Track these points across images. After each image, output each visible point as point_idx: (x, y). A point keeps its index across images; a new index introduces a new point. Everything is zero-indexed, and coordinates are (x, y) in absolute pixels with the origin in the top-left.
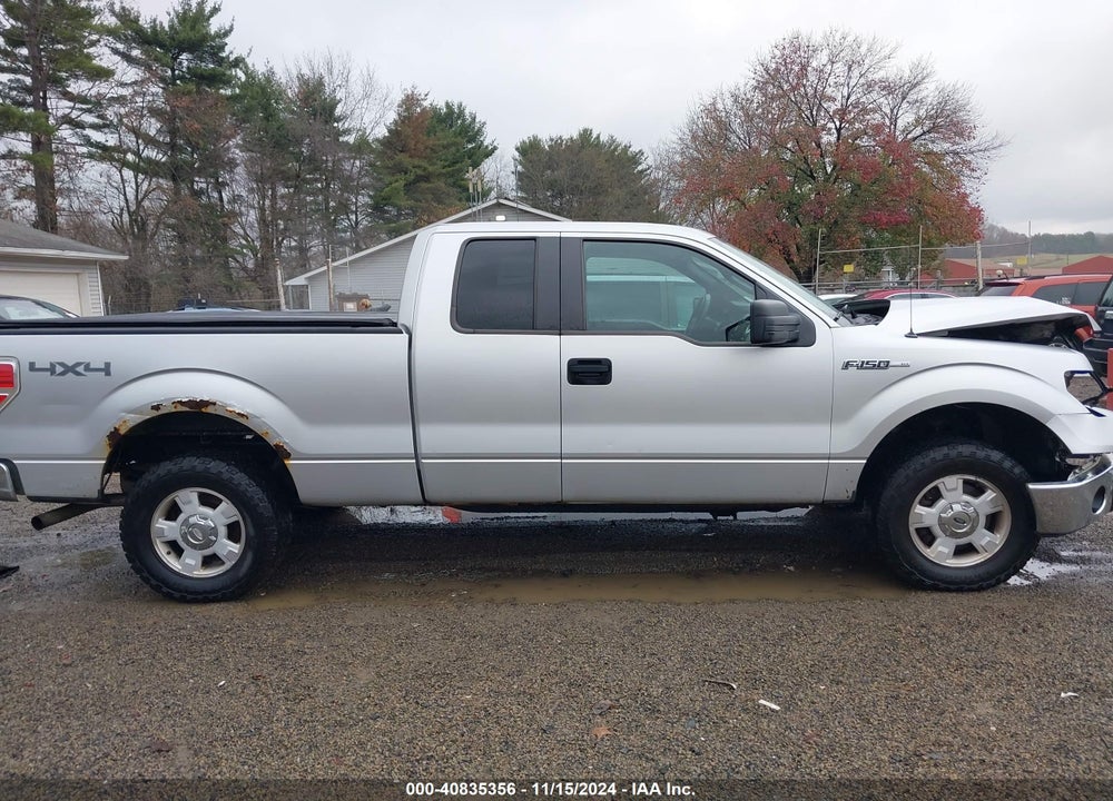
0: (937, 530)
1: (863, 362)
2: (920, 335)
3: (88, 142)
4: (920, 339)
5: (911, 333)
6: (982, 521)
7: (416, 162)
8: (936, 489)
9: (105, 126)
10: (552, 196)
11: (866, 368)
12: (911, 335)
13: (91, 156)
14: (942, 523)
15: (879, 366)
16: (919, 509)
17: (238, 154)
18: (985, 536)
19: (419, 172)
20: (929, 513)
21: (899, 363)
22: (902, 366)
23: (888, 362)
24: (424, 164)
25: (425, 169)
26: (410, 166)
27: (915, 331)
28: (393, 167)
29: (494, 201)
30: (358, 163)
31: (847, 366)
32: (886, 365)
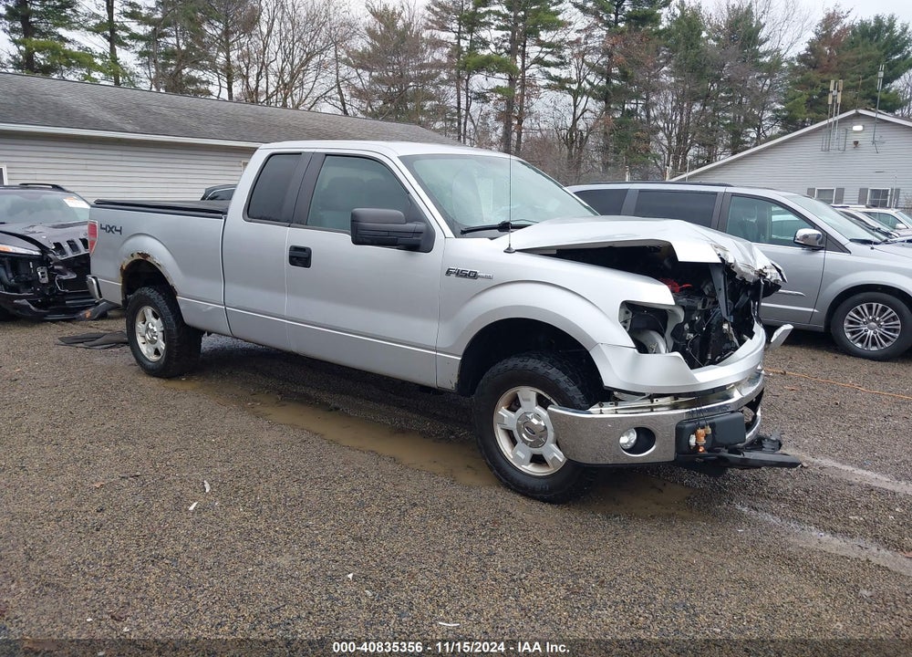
0: (517, 435)
1: (459, 270)
2: (517, 251)
3: (549, 77)
5: (510, 248)
6: (551, 435)
7: (827, 76)
8: (516, 396)
9: (562, 64)
11: (461, 276)
12: (508, 251)
13: (548, 87)
14: (519, 428)
15: (468, 275)
16: (503, 411)
17: (667, 79)
18: (552, 450)
20: (510, 417)
21: (485, 275)
22: (487, 277)
23: (476, 273)
26: (819, 82)
27: (514, 247)
28: (803, 81)
29: (853, 112)
30: (768, 81)
31: (448, 273)
32: (474, 276)
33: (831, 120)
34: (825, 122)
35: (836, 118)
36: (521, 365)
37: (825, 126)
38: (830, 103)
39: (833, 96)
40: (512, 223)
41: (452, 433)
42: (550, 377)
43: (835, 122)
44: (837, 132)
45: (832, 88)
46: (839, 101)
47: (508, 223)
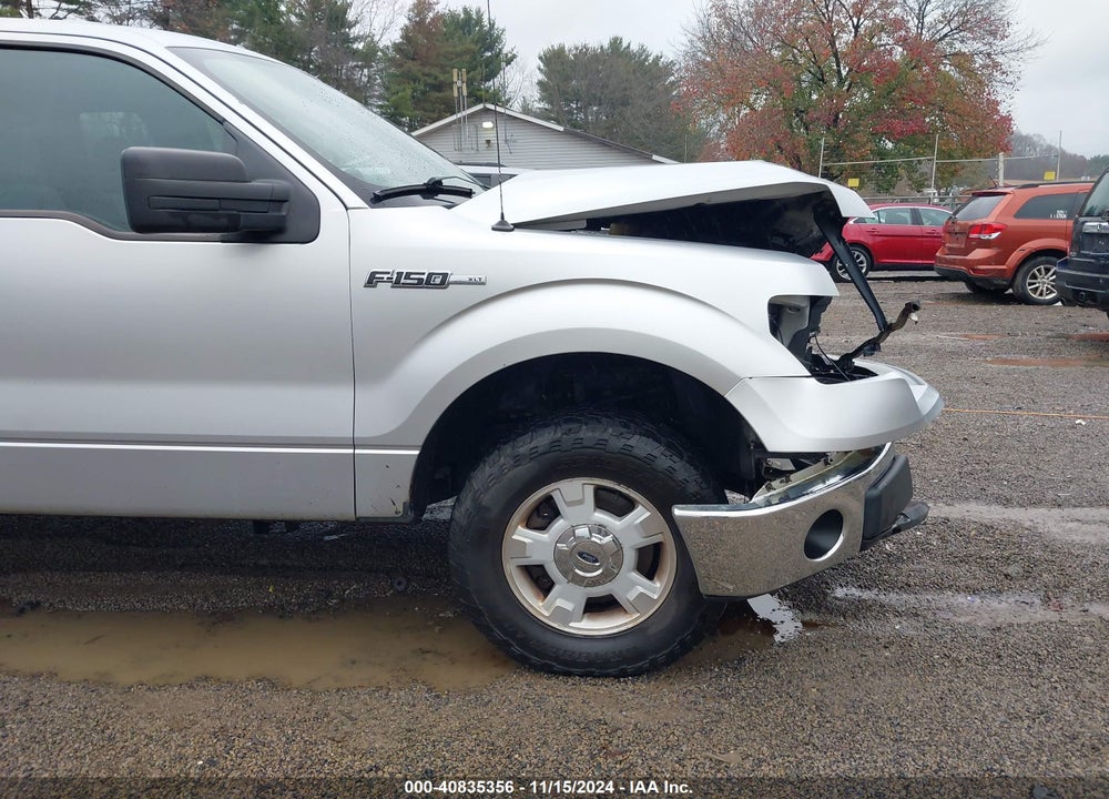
0: (553, 571)
1: (400, 274)
2: (519, 226)
4: (518, 233)
5: (503, 221)
6: (630, 558)
7: (426, 70)
8: (549, 500)
10: (576, 109)
11: (406, 286)
12: (502, 226)
14: (560, 558)
15: (428, 282)
16: (521, 534)
18: (634, 584)
19: (430, 80)
20: (537, 542)
21: (466, 279)
22: (471, 282)
23: (445, 275)
24: (436, 71)
25: (436, 78)
26: (420, 75)
27: (511, 219)
28: (402, 75)
29: (481, 106)
30: (366, 71)
31: (372, 281)
32: (441, 281)
33: (459, 115)
34: (453, 118)
35: (464, 113)
36: (568, 440)
37: (454, 122)
38: (456, 95)
39: (458, 88)
40: (445, 183)
41: (329, 595)
42: (636, 452)
43: (464, 117)
44: (468, 129)
45: (455, 79)
46: (465, 93)
47: (440, 182)
